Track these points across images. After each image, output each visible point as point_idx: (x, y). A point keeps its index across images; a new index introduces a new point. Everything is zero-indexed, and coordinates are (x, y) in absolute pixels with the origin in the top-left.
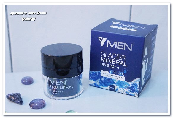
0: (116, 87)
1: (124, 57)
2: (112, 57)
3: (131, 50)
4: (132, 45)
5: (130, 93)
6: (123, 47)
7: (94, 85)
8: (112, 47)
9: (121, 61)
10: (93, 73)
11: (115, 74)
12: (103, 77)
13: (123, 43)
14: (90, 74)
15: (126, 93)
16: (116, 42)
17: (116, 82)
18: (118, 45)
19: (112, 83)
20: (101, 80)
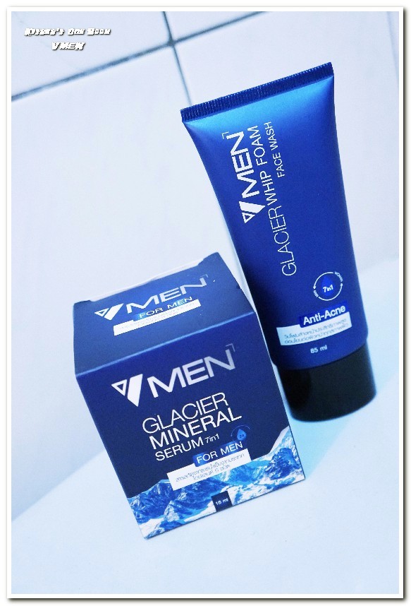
0: (233, 492)
1: (221, 397)
2: (184, 417)
3: (231, 367)
4: (228, 352)
5: (278, 482)
6: (206, 372)
7: (163, 530)
9: (215, 414)
10: (141, 498)
11: (215, 458)
12: (180, 491)
13: (200, 361)
14: (135, 507)
15: (269, 487)
16: (176, 371)
17: (226, 479)
18: (189, 374)
19: (215, 489)
20: (178, 502)
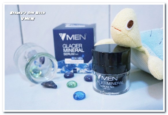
0: (78, 69)
1: (81, 45)
2: (72, 47)
3: (85, 39)
4: (85, 35)
5: (89, 71)
6: (79, 38)
7: (61, 72)
8: (71, 39)
9: (79, 49)
11: (76, 59)
12: (66, 64)
15: (86, 72)
16: (73, 36)
17: (77, 66)
18: (75, 37)
19: (74, 67)
20: (66, 67)
